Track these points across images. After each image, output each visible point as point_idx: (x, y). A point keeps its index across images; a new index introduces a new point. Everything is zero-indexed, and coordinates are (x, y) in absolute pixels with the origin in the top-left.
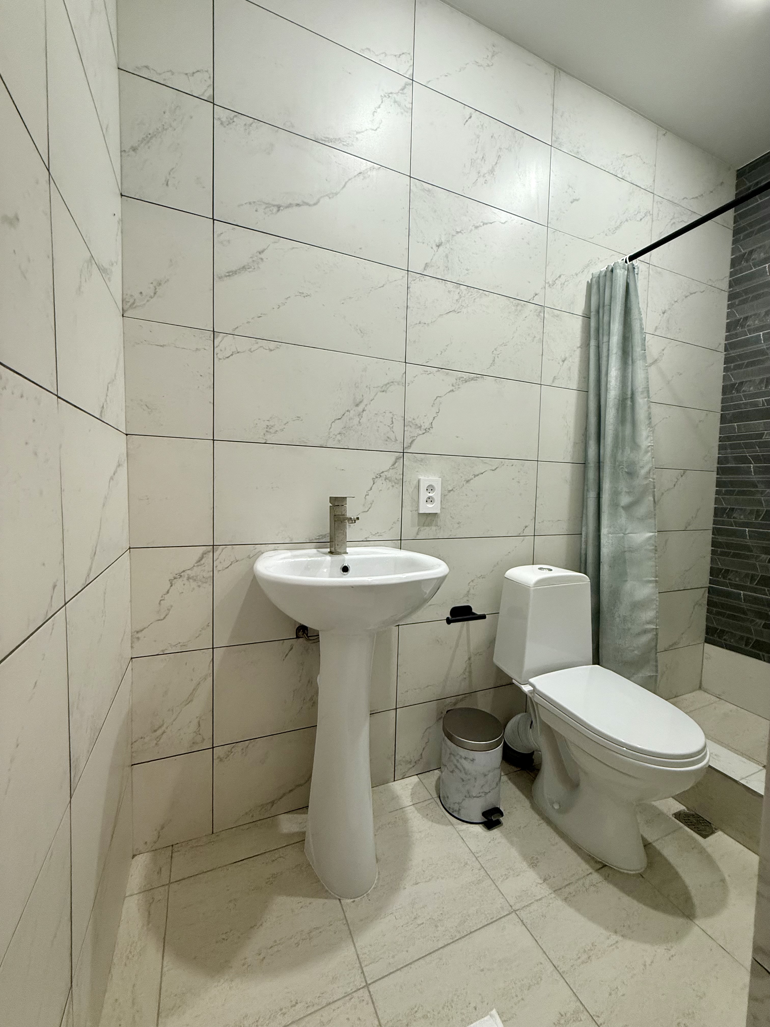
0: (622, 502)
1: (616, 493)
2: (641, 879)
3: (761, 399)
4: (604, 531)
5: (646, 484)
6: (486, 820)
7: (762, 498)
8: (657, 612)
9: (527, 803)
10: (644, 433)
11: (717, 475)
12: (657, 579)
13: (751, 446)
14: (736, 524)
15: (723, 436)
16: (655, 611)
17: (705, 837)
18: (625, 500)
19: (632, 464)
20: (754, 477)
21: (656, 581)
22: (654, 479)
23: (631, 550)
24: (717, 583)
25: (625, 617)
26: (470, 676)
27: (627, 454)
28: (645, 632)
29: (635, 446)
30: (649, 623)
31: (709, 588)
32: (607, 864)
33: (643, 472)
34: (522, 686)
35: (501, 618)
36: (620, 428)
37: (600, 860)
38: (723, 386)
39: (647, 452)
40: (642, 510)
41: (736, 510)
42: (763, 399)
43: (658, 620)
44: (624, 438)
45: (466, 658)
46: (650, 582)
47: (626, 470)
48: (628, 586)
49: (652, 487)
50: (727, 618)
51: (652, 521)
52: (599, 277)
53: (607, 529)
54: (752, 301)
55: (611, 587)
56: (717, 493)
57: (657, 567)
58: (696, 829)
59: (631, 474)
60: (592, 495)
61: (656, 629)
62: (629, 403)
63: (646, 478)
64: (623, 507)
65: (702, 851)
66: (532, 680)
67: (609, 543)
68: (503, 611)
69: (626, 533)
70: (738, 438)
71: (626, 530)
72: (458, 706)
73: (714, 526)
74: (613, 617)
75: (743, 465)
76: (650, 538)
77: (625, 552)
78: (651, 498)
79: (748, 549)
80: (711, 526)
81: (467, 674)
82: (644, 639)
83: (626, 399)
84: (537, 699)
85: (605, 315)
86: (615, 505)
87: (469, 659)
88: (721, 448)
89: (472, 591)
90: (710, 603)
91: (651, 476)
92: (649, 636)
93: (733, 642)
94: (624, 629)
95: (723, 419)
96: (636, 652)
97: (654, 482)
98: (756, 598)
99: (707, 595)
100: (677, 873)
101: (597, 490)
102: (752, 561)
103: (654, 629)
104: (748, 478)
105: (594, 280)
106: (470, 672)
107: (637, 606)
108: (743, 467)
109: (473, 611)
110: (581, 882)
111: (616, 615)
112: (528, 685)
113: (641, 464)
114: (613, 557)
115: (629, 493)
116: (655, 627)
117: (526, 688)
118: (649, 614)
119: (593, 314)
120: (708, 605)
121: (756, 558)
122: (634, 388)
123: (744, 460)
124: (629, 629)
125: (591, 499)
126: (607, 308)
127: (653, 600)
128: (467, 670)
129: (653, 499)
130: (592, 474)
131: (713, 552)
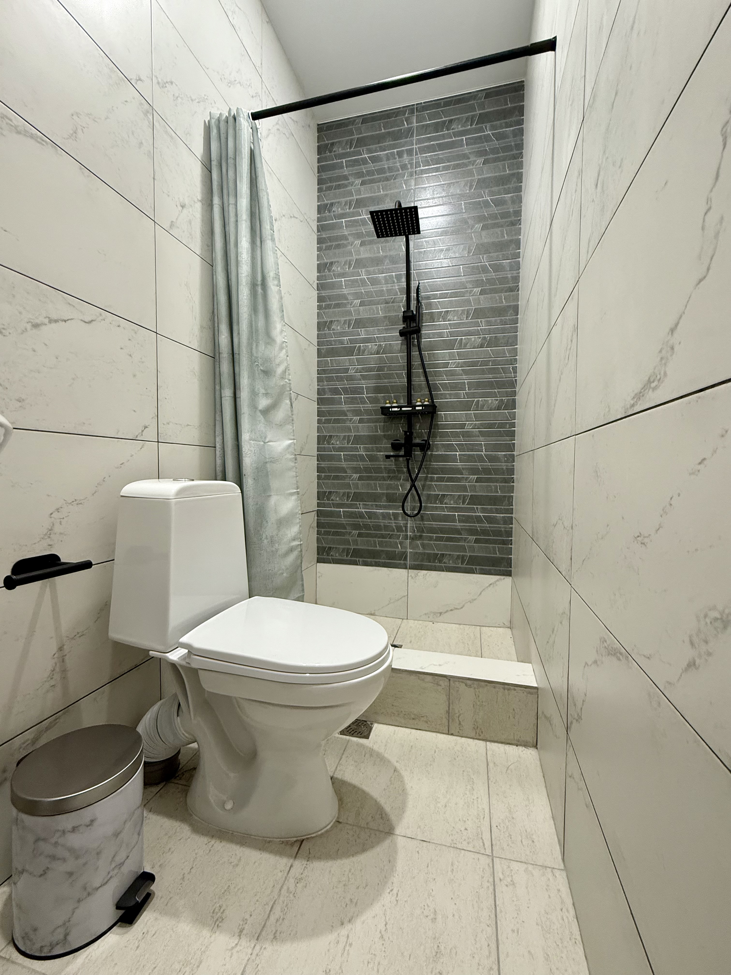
0: (260, 405)
1: (254, 394)
2: (341, 825)
3: (346, 338)
4: (245, 436)
5: (283, 385)
6: (123, 912)
7: (351, 425)
8: (300, 526)
9: (185, 830)
10: (277, 327)
11: (318, 405)
12: (298, 490)
13: (340, 379)
14: (335, 449)
15: (320, 369)
16: (298, 526)
17: (367, 737)
18: (263, 403)
19: (268, 360)
20: (344, 407)
21: (298, 493)
22: (290, 380)
23: (273, 461)
24: (324, 505)
25: (272, 537)
26: (64, 678)
27: (262, 349)
28: (291, 550)
29: (270, 339)
30: (294, 540)
31: (318, 511)
32: (303, 838)
33: (280, 370)
34: (167, 655)
35: (118, 565)
36: (253, 316)
37: (295, 839)
38: (318, 322)
39: (281, 348)
40: (280, 414)
41: (333, 437)
42: (347, 338)
43: (301, 536)
44: (257, 331)
45: (54, 648)
46: (292, 494)
47: (262, 369)
48: (273, 500)
49: (288, 389)
50: (332, 535)
51: (289, 427)
52: (219, 120)
53: (248, 434)
54: (335, 248)
55: (257, 504)
56: (319, 422)
57: (298, 478)
58: (359, 735)
59: (267, 373)
60: (227, 393)
61: (301, 544)
62: (259, 290)
63: (283, 378)
64: (260, 411)
65: (372, 753)
66: (184, 639)
67: (251, 451)
68: (119, 555)
69: (266, 441)
70: (331, 371)
71: (265, 438)
72: (43, 741)
73: (318, 453)
74: (261, 539)
75: (336, 396)
76: (289, 446)
77: (266, 463)
78: (288, 402)
79: (344, 470)
80: (315, 453)
81: (57, 676)
82: (292, 557)
83: (257, 285)
84: (197, 662)
85: (229, 168)
86: (253, 406)
87: (61, 649)
88: (319, 380)
89: (57, 529)
90: (319, 525)
91: (287, 377)
92: (295, 553)
93: (337, 556)
94: (272, 551)
95: (320, 354)
96: (285, 575)
97: (290, 383)
98: (352, 513)
99: (316, 518)
100: (364, 792)
101: (233, 388)
102: (347, 481)
103: (298, 545)
104: (339, 408)
105: (213, 121)
106: (64, 671)
107: (282, 523)
108: (336, 398)
109: (63, 560)
110: (284, 891)
111: (264, 536)
112: (179, 648)
113: (277, 361)
114: (257, 468)
115: (266, 394)
116: (299, 543)
117: (175, 656)
118: (294, 530)
119: (214, 163)
120: (317, 527)
121: (350, 478)
122: (266, 271)
123: (336, 391)
124: (277, 550)
125: (227, 398)
126: (231, 161)
127: (296, 513)
128: (57, 669)
129: (290, 403)
130: (225, 367)
131: (319, 477)
